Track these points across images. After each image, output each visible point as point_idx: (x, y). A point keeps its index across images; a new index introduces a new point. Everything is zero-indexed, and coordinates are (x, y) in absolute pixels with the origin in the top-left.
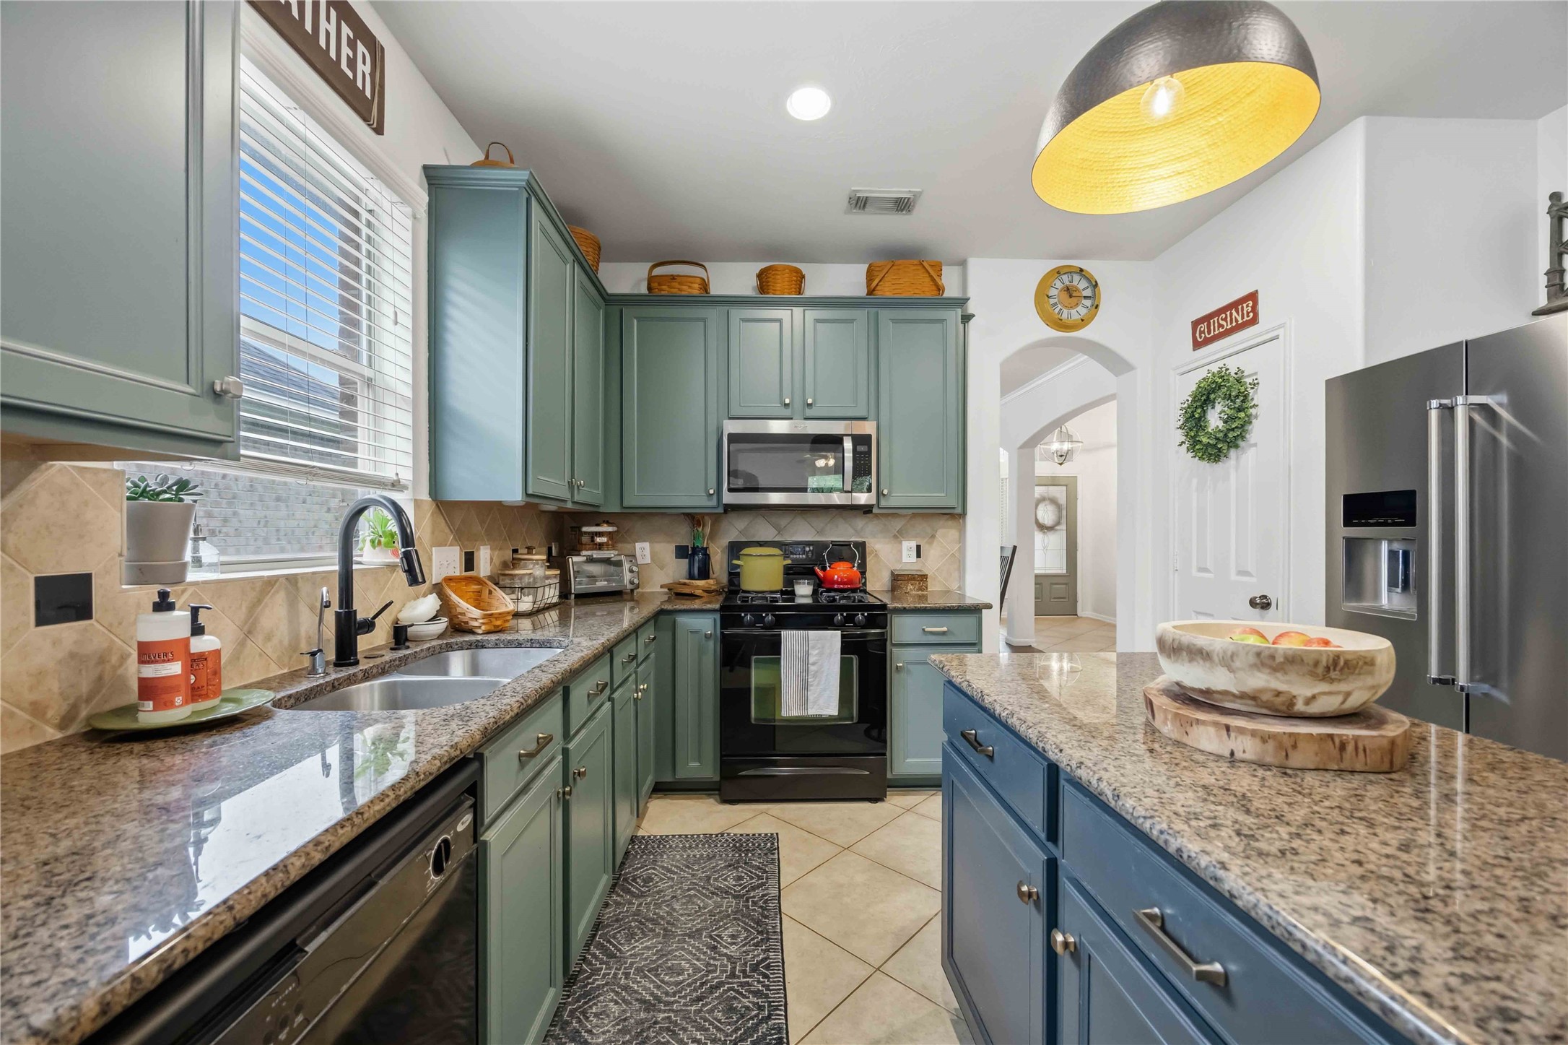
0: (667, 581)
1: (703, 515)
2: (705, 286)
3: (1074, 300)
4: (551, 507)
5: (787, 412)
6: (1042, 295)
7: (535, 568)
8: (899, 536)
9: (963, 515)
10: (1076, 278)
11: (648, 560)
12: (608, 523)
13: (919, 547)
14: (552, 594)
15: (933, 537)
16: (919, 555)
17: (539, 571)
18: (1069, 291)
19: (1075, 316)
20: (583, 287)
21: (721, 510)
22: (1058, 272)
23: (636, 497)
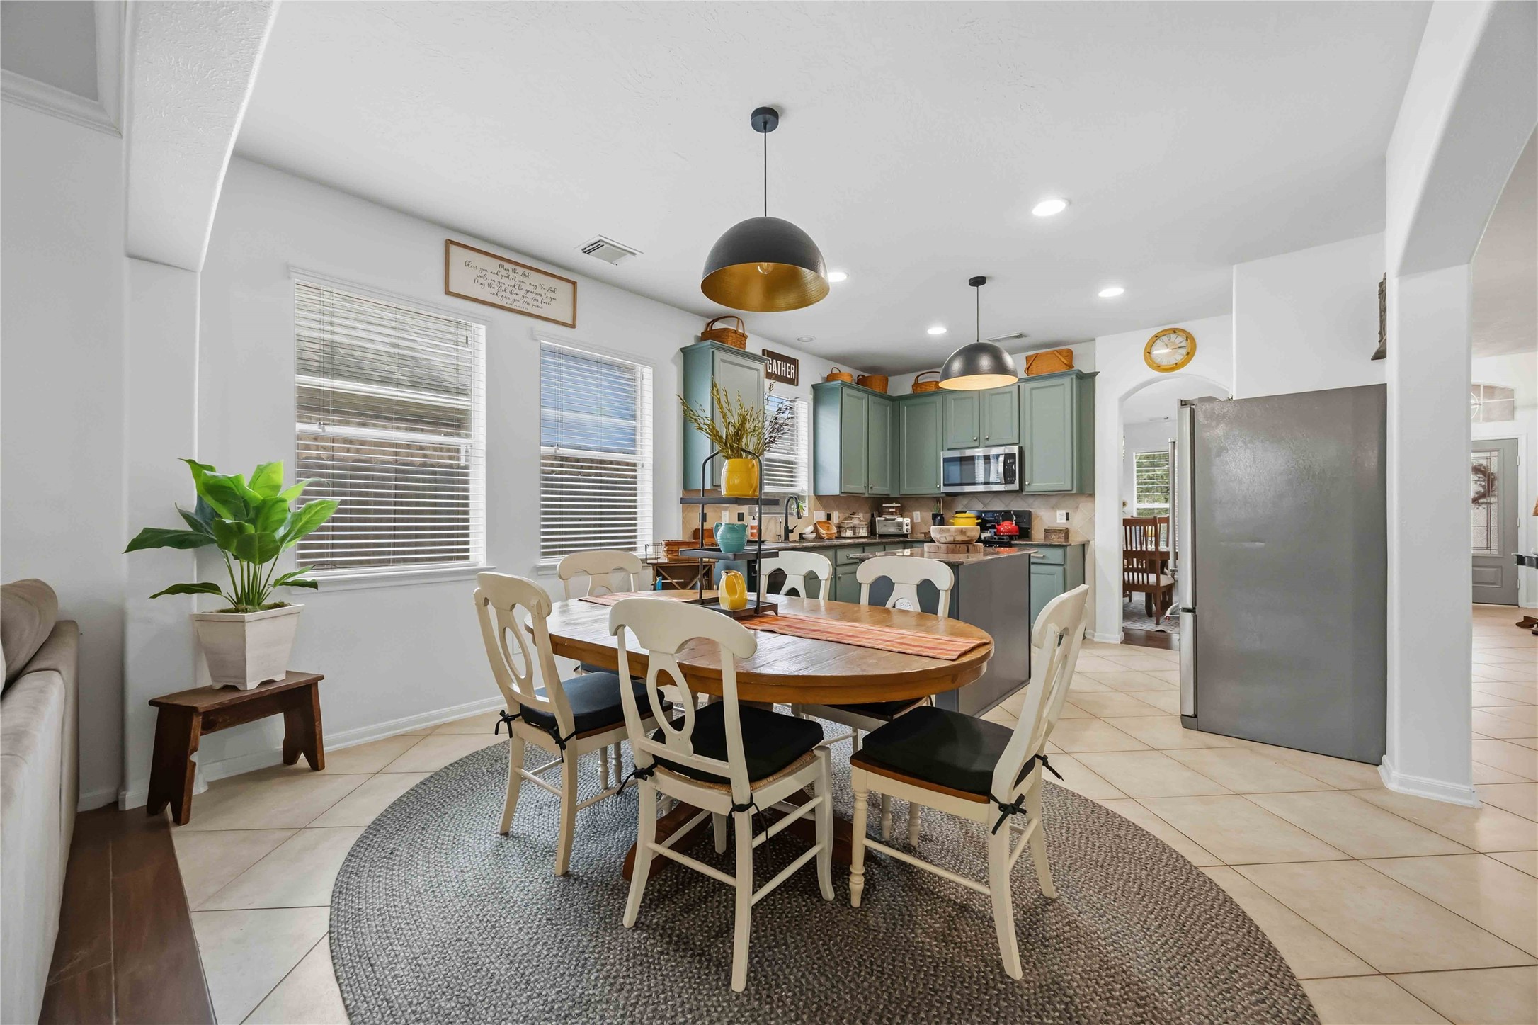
1: (939, 498)
5: (977, 444)
7: (855, 520)
8: (1055, 507)
9: (1095, 493)
10: (1173, 336)
11: (919, 521)
12: (895, 502)
13: (1067, 514)
15: (1077, 507)
16: (1067, 519)
17: (856, 522)
19: (1172, 363)
20: (879, 404)
21: (943, 495)
22: (1157, 336)
23: (906, 490)
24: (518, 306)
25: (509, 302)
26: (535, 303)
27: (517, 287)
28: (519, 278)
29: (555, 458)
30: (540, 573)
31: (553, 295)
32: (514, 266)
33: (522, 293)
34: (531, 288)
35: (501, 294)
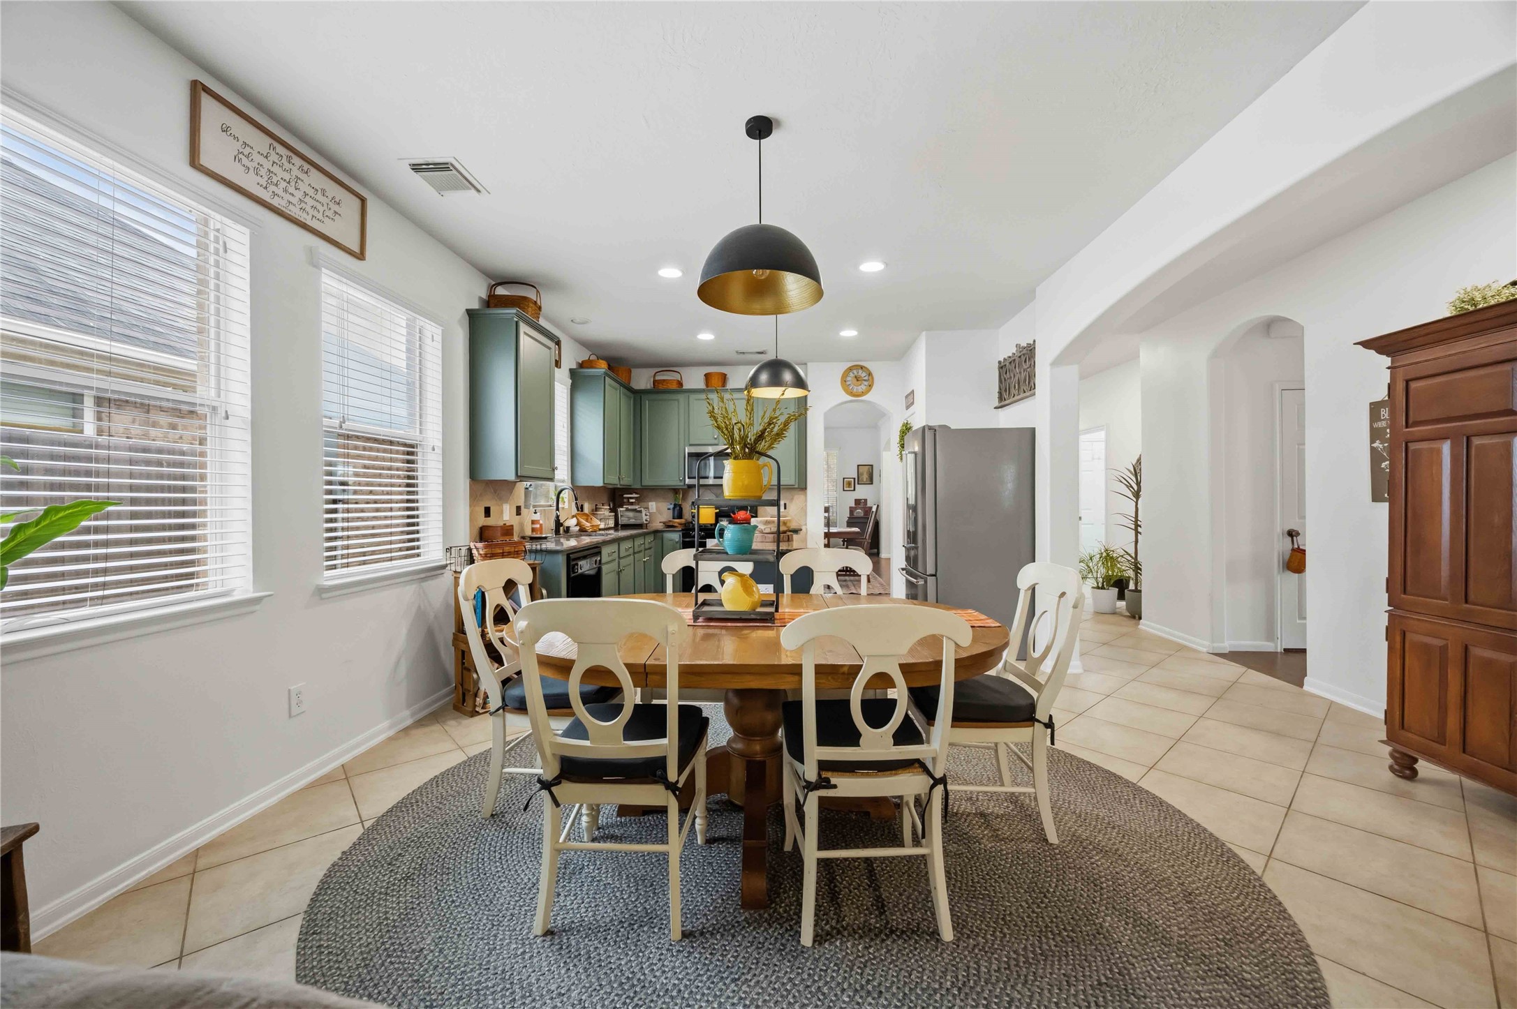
0: (663, 520)
1: (679, 489)
2: (680, 384)
3: (859, 383)
4: (611, 487)
5: (716, 442)
6: (844, 381)
7: (605, 511)
9: (806, 489)
10: (860, 371)
11: (655, 510)
12: (636, 493)
13: (785, 504)
14: (611, 523)
15: (792, 499)
17: (607, 513)
18: (857, 378)
19: (860, 390)
20: (625, 394)
21: (686, 487)
22: (850, 369)
23: (648, 481)
24: (294, 211)
25: (284, 203)
26: (315, 213)
27: (293, 184)
28: (295, 172)
29: (340, 435)
30: (324, 596)
31: (336, 208)
32: (290, 154)
33: (299, 194)
34: (311, 192)
35: (272, 188)
